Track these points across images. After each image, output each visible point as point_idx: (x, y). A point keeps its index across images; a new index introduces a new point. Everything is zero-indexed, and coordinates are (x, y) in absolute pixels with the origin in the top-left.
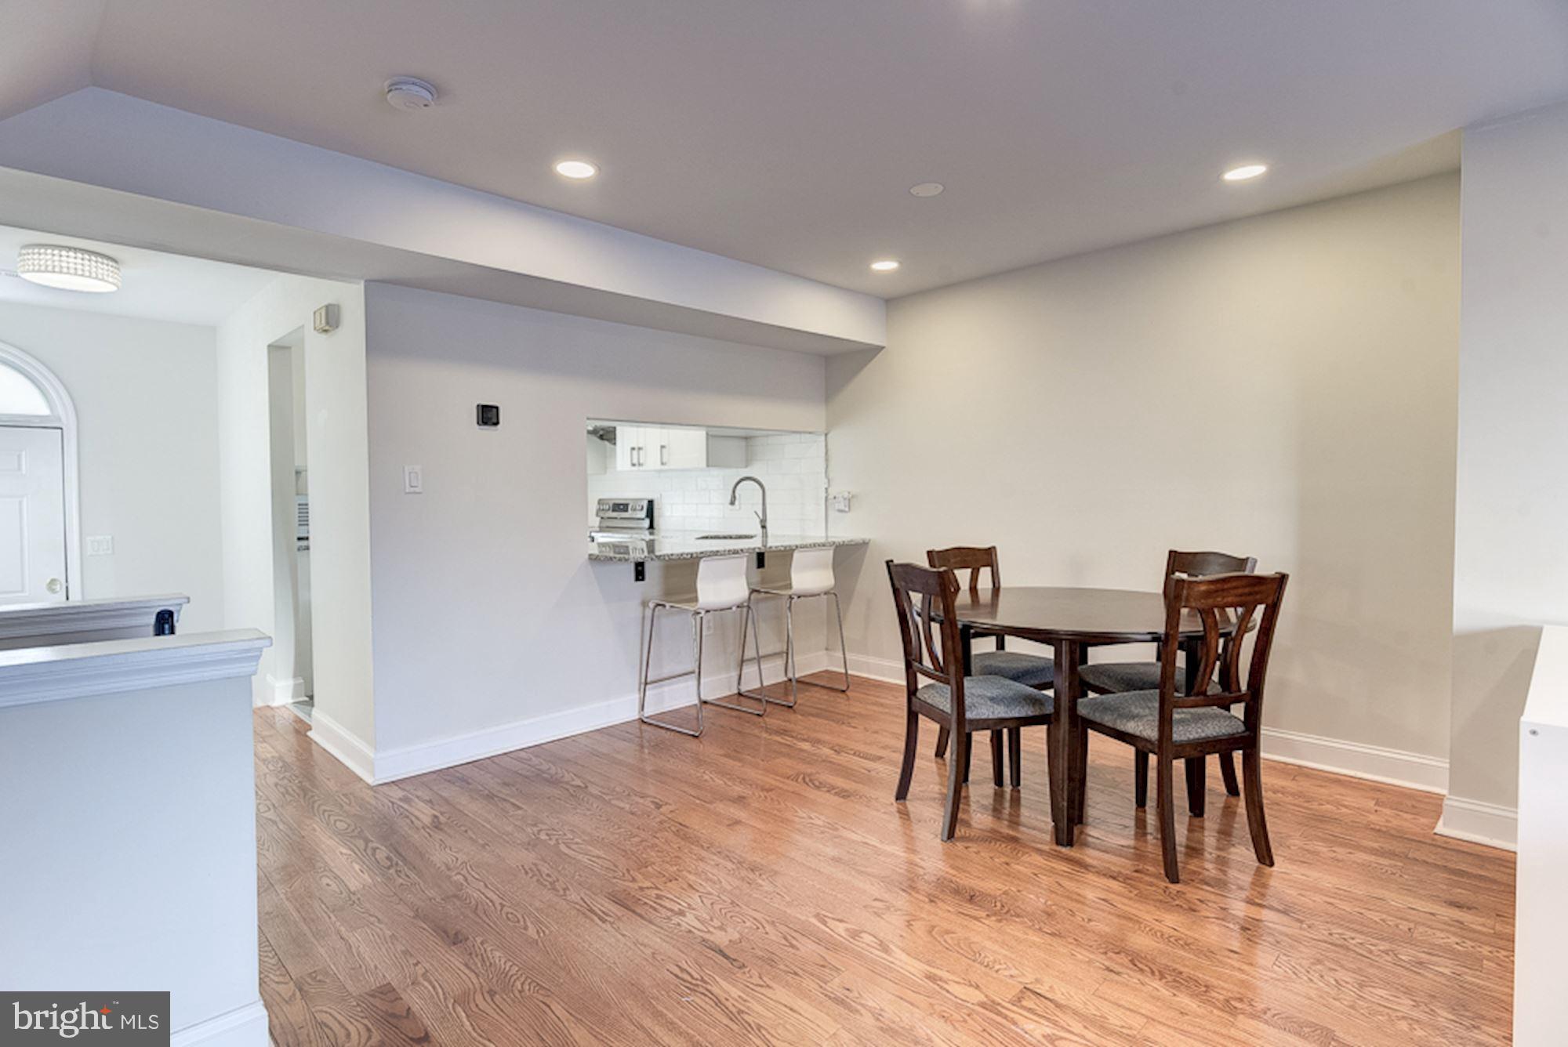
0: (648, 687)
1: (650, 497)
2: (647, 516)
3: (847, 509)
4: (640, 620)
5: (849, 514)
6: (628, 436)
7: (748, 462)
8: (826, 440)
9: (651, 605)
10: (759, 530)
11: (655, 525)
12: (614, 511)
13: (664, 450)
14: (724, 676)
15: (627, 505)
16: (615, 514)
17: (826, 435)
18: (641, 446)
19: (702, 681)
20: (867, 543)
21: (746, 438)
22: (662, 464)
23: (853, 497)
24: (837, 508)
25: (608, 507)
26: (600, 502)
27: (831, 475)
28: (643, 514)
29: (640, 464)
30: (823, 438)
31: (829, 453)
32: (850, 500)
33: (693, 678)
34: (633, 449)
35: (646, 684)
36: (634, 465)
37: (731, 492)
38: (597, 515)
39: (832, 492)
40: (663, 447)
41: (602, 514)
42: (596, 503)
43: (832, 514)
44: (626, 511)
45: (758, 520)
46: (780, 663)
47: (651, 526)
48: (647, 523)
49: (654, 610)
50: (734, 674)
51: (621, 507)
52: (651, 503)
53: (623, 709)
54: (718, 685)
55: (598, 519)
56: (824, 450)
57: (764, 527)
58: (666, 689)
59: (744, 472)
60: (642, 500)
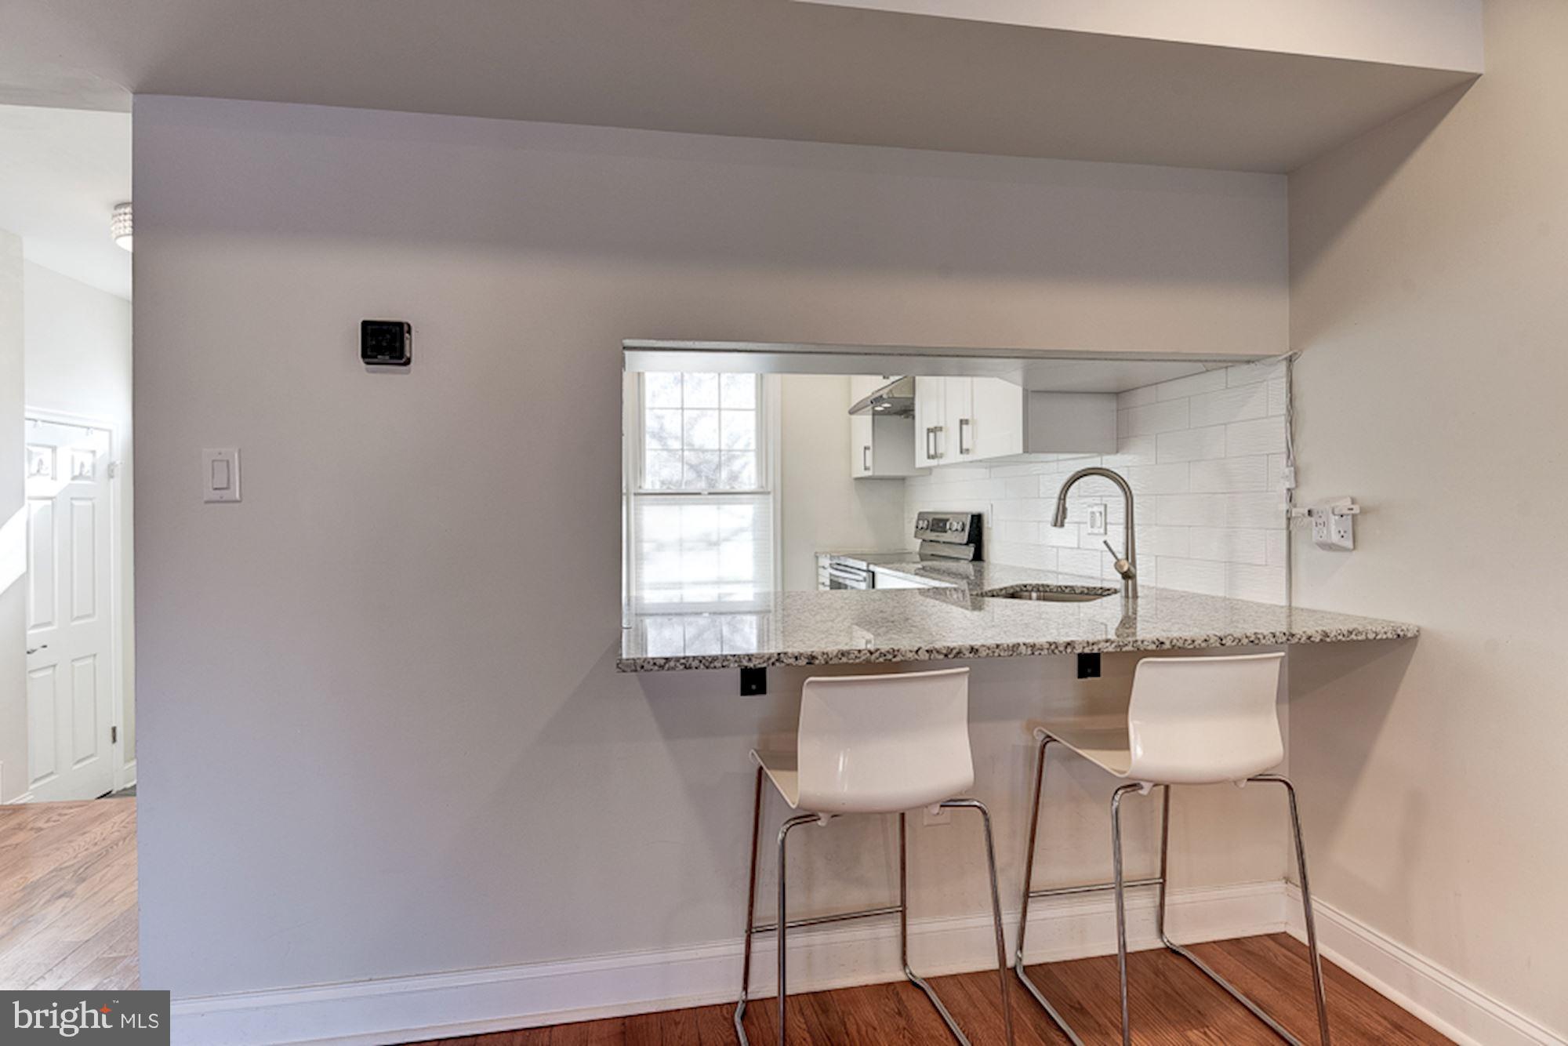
1: (976, 510)
2: (973, 539)
3: (1349, 544)
5: (1354, 552)
7: (1119, 442)
8: (1290, 370)
11: (983, 554)
12: (933, 530)
13: (964, 427)
15: (945, 521)
16: (935, 536)
17: (1290, 360)
18: (940, 425)
20: (1416, 637)
21: (1118, 394)
22: (966, 451)
23: (1363, 511)
24: (1315, 537)
25: (927, 524)
26: (921, 516)
27: (1303, 459)
28: (965, 537)
29: (941, 455)
30: (1283, 368)
31: (1297, 403)
32: (1356, 520)
34: (930, 430)
36: (933, 456)
38: (915, 536)
39: (1307, 498)
40: (962, 422)
41: (922, 535)
42: (914, 517)
43: (1302, 552)
44: (947, 530)
47: (978, 556)
48: (971, 549)
51: (941, 524)
52: (977, 520)
55: (920, 542)
56: (1284, 398)
59: (1094, 462)
60: (967, 514)
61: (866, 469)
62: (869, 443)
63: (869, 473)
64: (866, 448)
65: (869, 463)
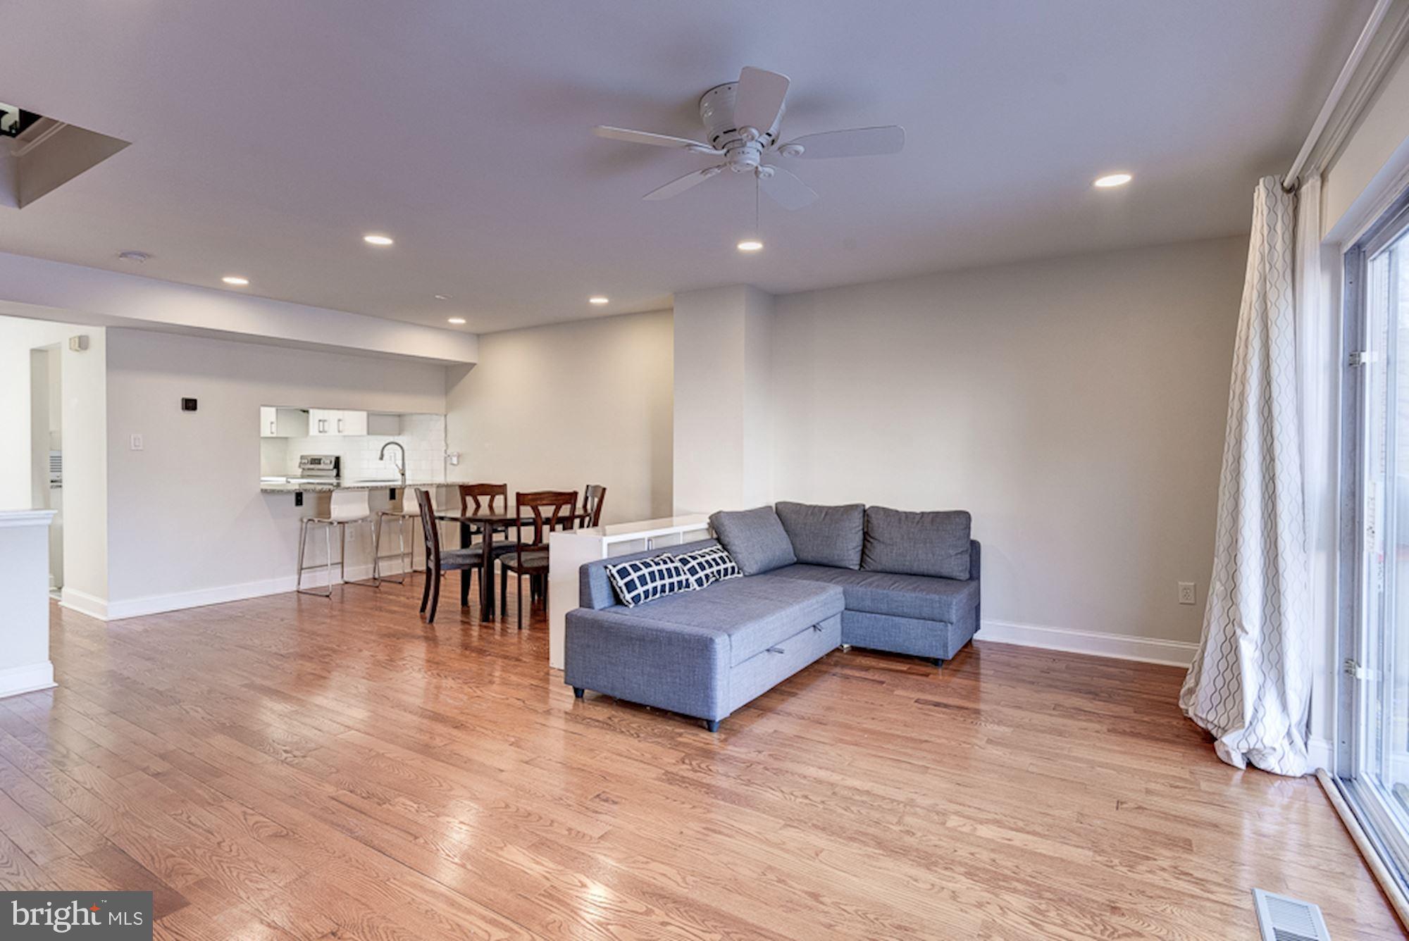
0: (303, 571)
1: (337, 455)
2: (335, 468)
3: (456, 464)
4: (299, 530)
6: (315, 415)
7: (400, 432)
8: (445, 419)
9: (305, 520)
10: (400, 476)
11: (341, 474)
12: (311, 464)
13: (341, 423)
14: (363, 567)
15: (320, 460)
16: (312, 466)
17: (446, 416)
18: (325, 418)
19: (345, 569)
21: (400, 416)
22: (339, 431)
23: (462, 455)
25: (306, 461)
26: (302, 457)
27: (448, 442)
28: (332, 466)
29: (326, 432)
30: (443, 418)
31: (447, 428)
33: (340, 566)
34: (320, 421)
35: (302, 569)
36: (320, 432)
37: (379, 453)
38: (300, 467)
39: (449, 452)
40: (339, 420)
41: (303, 466)
42: (299, 457)
43: (448, 467)
44: (320, 463)
45: (397, 470)
46: (407, 560)
47: (338, 475)
48: (335, 472)
49: (307, 523)
50: (371, 566)
51: (316, 461)
52: (338, 459)
53: (286, 583)
54: (358, 571)
55: (301, 470)
56: (444, 426)
57: (403, 475)
58: (318, 574)
59: (391, 439)
60: (331, 456)
61: (272, 433)
62: (274, 419)
63: (274, 435)
64: (272, 423)
65: (274, 430)
